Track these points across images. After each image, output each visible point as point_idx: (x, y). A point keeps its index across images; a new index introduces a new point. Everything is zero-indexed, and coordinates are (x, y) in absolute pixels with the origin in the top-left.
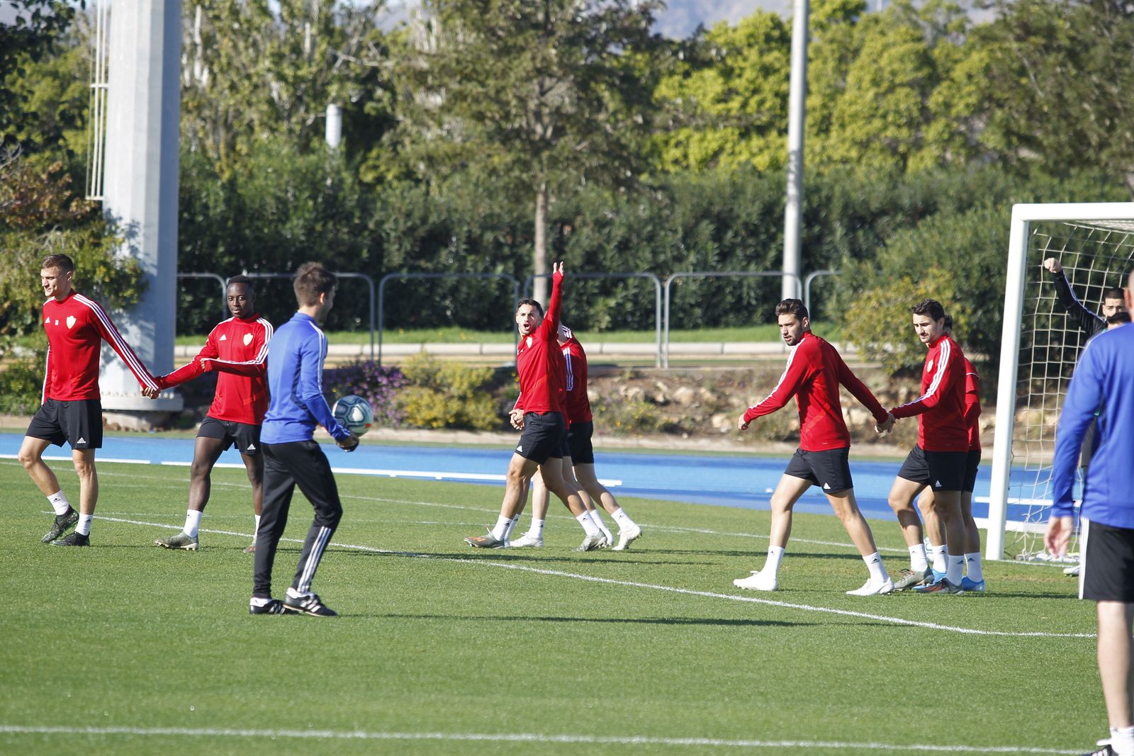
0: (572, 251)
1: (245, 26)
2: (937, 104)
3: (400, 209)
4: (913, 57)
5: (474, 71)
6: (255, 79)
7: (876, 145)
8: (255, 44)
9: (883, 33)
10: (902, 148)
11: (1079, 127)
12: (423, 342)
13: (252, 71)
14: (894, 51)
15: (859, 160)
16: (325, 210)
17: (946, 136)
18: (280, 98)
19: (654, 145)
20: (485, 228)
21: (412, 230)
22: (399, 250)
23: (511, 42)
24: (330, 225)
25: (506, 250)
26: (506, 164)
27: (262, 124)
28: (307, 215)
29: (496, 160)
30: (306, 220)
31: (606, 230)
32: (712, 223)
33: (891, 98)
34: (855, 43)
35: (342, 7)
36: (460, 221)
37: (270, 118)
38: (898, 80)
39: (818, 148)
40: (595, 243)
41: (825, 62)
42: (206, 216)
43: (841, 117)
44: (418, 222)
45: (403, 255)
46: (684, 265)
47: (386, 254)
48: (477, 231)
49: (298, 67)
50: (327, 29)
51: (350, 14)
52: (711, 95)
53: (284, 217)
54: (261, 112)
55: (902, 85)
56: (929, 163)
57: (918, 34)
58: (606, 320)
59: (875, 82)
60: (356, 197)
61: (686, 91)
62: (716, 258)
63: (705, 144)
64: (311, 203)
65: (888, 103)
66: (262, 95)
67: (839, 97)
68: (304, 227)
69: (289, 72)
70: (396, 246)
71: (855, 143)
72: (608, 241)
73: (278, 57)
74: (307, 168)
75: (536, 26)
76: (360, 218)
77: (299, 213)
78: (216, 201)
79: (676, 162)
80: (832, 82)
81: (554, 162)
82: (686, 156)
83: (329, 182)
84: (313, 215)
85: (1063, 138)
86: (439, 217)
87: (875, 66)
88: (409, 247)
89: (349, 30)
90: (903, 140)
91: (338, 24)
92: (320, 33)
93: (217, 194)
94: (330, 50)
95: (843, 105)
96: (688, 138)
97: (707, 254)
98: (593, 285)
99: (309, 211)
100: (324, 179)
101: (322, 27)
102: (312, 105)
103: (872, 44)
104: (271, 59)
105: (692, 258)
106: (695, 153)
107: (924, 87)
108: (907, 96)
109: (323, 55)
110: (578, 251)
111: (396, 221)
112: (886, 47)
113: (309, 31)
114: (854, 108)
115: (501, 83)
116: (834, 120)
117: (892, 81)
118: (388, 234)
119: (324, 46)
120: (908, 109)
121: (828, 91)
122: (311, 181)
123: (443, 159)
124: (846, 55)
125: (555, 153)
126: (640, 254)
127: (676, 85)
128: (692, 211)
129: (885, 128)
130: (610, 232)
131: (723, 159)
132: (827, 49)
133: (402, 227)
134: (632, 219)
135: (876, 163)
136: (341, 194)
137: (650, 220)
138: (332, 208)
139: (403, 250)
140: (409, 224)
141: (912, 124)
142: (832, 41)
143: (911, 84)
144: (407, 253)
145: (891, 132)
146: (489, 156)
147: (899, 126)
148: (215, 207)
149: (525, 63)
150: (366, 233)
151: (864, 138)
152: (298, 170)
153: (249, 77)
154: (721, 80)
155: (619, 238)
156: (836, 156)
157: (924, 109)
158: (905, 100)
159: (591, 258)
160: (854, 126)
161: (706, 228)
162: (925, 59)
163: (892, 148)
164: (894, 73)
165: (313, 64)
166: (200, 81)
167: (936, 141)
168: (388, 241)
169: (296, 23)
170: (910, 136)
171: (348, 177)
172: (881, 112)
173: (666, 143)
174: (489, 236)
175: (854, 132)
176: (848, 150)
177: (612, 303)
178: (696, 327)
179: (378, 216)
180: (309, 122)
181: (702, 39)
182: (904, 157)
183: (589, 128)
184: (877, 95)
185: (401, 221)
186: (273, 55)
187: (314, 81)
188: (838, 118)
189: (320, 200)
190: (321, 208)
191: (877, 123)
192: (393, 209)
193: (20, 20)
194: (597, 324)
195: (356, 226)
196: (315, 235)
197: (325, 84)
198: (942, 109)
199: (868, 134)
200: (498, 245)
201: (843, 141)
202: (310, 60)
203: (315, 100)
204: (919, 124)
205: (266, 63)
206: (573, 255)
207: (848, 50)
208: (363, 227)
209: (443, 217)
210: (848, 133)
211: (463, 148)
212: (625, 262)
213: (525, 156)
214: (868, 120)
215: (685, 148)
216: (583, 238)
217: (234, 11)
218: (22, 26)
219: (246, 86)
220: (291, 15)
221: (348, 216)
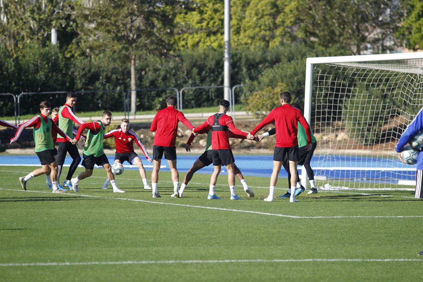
0: (145, 81)
2: (280, 22)
3: (80, 67)
4: (270, 4)
5: (106, 14)
6: (24, 20)
7: (257, 38)
8: (24, 7)
10: (267, 39)
11: (332, 29)
12: (91, 116)
13: (23, 17)
14: (263, 2)
15: (251, 44)
16: (52, 68)
17: (283, 33)
18: (34, 26)
19: (175, 39)
20: (112, 73)
21: (85, 75)
22: (80, 82)
23: (119, 3)
24: (54, 74)
25: (121, 81)
26: (119, 49)
27: (27, 37)
28: (45, 70)
29: (116, 47)
30: (45, 72)
31: (158, 73)
32: (197, 68)
33: (262, 20)
36: (103, 71)
37: (30, 34)
38: (265, 13)
39: (236, 40)
40: (154, 78)
41: (237, 7)
42: (7, 72)
43: (244, 28)
44: (87, 72)
45: (82, 84)
46: (187, 85)
47: (75, 84)
48: (109, 74)
49: (40, 15)
52: (196, 21)
53: (37, 71)
54: (27, 32)
55: (266, 15)
56: (277, 43)
58: (159, 106)
59: (256, 14)
60: (64, 63)
61: (186, 19)
62: (199, 82)
63: (194, 39)
64: (47, 66)
66: (27, 25)
67: (243, 20)
68: (44, 75)
69: (37, 17)
70: (79, 81)
71: (249, 37)
72: (159, 76)
73: (32, 11)
74: (45, 53)
76: (65, 71)
77: (42, 70)
78: (11, 66)
79: (183, 46)
80: (241, 15)
81: (137, 47)
82: (187, 44)
83: (53, 58)
84: (48, 70)
85: (326, 33)
86: (95, 70)
87: (256, 8)
88: (84, 81)
90: (267, 36)
92: (48, 2)
93: (11, 63)
94: (52, 8)
95: (245, 23)
96: (187, 37)
97: (195, 80)
98: (153, 93)
99: (46, 69)
100: (51, 56)
102: (46, 29)
104: (30, 12)
105: (190, 82)
106: (190, 42)
107: (274, 16)
108: (268, 19)
109: (50, 10)
110: (148, 81)
111: (79, 71)
112: (260, 1)
113: (44, 1)
114: (249, 24)
115: (116, 18)
116: (242, 29)
117: (262, 14)
118: (76, 77)
119: (50, 7)
120: (269, 24)
121: (239, 18)
122: (46, 57)
123: (96, 48)
125: (137, 44)
126: (171, 81)
127: (182, 17)
128: (190, 64)
129: (260, 31)
130: (159, 73)
131: (201, 44)
132: (238, 2)
133: (82, 73)
134: (167, 68)
135: (258, 44)
136: (58, 62)
137: (175, 68)
138: (55, 67)
139: (82, 82)
140: (84, 72)
141: (270, 29)
143: (270, 15)
144: (84, 83)
145: (263, 33)
146: (113, 46)
147: (266, 30)
148: (11, 68)
149: (125, 11)
150: (68, 76)
151: (253, 35)
152: (42, 53)
153: (22, 19)
154: (199, 15)
155: (163, 75)
156: (243, 42)
157: (274, 24)
158: (267, 20)
159: (153, 83)
160: (249, 31)
161: (195, 71)
162: (274, 5)
163: (263, 38)
164: (263, 11)
166: (3, 21)
167: (280, 35)
168: (76, 79)
170: (270, 34)
171: (60, 56)
172: (259, 25)
173: (179, 39)
174: (114, 76)
175: (249, 33)
176: (247, 40)
177: (161, 99)
178: (192, 107)
179: (72, 70)
180: (45, 35)
182: (268, 42)
183: (149, 34)
184: (258, 19)
185: (81, 71)
186: (30, 10)
187: (47, 20)
189: (50, 64)
190: (50, 67)
191: (257, 29)
192: (78, 67)
194: (155, 108)
195: (64, 74)
196: (49, 78)
197: (51, 21)
198: (281, 23)
199: (254, 34)
200: (118, 79)
201: (245, 37)
202: (44, 13)
203: (47, 27)
204: (273, 29)
205: (28, 14)
206: (146, 83)
207: (245, 2)
208: (66, 74)
209: (97, 70)
210: (247, 33)
211: (103, 44)
212: (165, 84)
213: (127, 46)
214: (254, 28)
215: (186, 41)
216: (150, 76)
219: (21, 22)
221: (61, 70)
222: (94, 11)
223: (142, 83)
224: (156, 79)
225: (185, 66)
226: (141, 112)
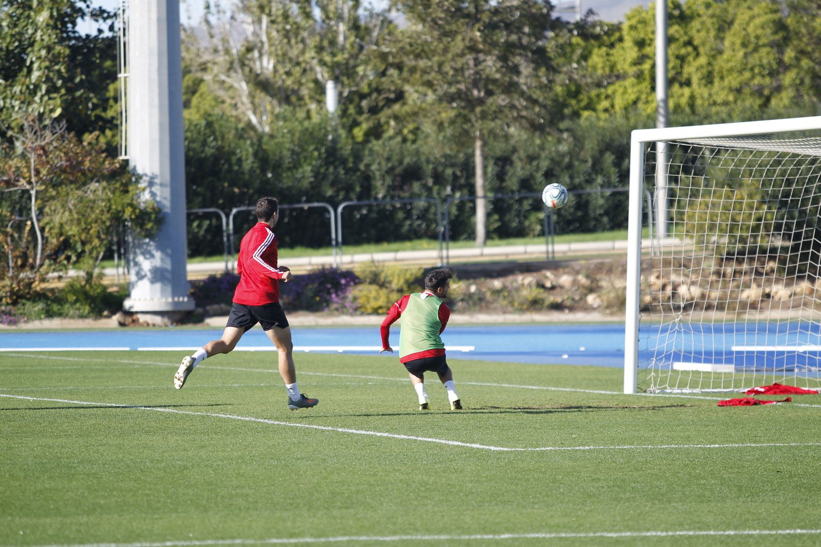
0: (510, 179)
1: (295, 26)
2: (790, 58)
3: (382, 155)
4: (771, 25)
5: (423, 50)
6: (303, 65)
7: (746, 90)
8: (303, 41)
9: (750, 8)
10: (766, 92)
12: (397, 251)
13: (301, 59)
14: (758, 21)
15: (735, 101)
16: (326, 158)
17: (798, 81)
18: (323, 76)
19: (590, 98)
20: (446, 166)
21: (390, 171)
22: (383, 184)
23: (447, 28)
24: (331, 169)
25: (462, 181)
26: (450, 119)
27: (311, 98)
28: (314, 163)
29: (444, 115)
30: (313, 166)
31: (535, 163)
32: (613, 153)
33: (756, 55)
34: (730, 17)
35: (366, 9)
36: (428, 161)
37: (316, 93)
38: (761, 42)
39: (706, 95)
40: (528, 173)
41: (708, 31)
42: (240, 166)
43: (721, 72)
44: (397, 164)
45: (386, 189)
46: (594, 185)
47: (373, 188)
48: (440, 169)
49: (334, 55)
50: (355, 26)
51: (372, 15)
52: (629, 60)
53: (296, 165)
54: (309, 89)
55: (764, 45)
56: (786, 101)
57: (775, 7)
58: (538, 228)
59: (744, 45)
60: (349, 147)
61: (612, 58)
62: (617, 180)
63: (627, 96)
64: (316, 154)
65: (753, 60)
66: (310, 76)
67: (719, 58)
68: (312, 171)
69: (328, 59)
70: (381, 182)
71: (731, 90)
72: (537, 170)
73: (320, 49)
74: (313, 129)
75: (468, 16)
76: (353, 163)
77: (308, 161)
78: (247, 155)
79: (606, 110)
80: (714, 46)
81: (484, 116)
82: (613, 106)
83: (330, 137)
84: (319, 162)
86: (411, 160)
87: (743, 33)
88: (391, 183)
89: (371, 25)
90: (767, 86)
91: (362, 23)
92: (349, 29)
93: (247, 150)
94: (358, 40)
95: (721, 63)
96: (614, 93)
97: (609, 177)
98: (526, 205)
99: (316, 160)
100: (326, 135)
101: (351, 24)
102: (347, 82)
103: (742, 16)
104: (315, 50)
105: (600, 180)
106: (619, 102)
107: (780, 46)
108: (768, 53)
109: (352, 45)
110: (515, 180)
111: (379, 164)
112: (752, 18)
113: (342, 27)
114: (730, 64)
115: (443, 59)
116: (715, 74)
117: (757, 43)
118: (374, 174)
119: (352, 39)
120: (769, 63)
121: (713, 53)
122: (313, 137)
123: (405, 118)
124: (724, 25)
125: (485, 108)
126: (561, 179)
127: (604, 54)
128: (598, 145)
129: (753, 77)
130: (538, 164)
132: (709, 22)
133: (385, 166)
134: (554, 154)
136: (339, 146)
137: (570, 153)
138: (332, 155)
139: (386, 184)
140: (390, 165)
141: (772, 74)
142: (713, 16)
143: (772, 45)
144: (391, 188)
145: (757, 81)
146: (439, 113)
147: (763, 76)
148: (247, 159)
149: (458, 44)
150: (358, 174)
151: (738, 86)
152: (307, 129)
153: (298, 64)
154: (636, 49)
155: (545, 169)
156: (719, 100)
157: (780, 62)
158: (766, 56)
159: (526, 184)
160: (730, 78)
161: (609, 158)
162: (780, 26)
163: (759, 92)
164: (757, 37)
165: (346, 52)
166: (267, 69)
167: (791, 85)
168: (374, 179)
169: (333, 23)
170: (772, 83)
171: (343, 133)
172: (749, 66)
173: (598, 96)
174: (449, 171)
175: (730, 82)
176: (727, 95)
177: (541, 215)
178: (604, 230)
179: (367, 160)
180: (345, 94)
181: (591, 19)
182: (768, 100)
183: (510, 88)
184: (746, 55)
185: (384, 163)
186: (316, 47)
187: (347, 64)
188: (718, 73)
189: (323, 150)
190: (324, 156)
191: (747, 75)
192: (378, 155)
193: (100, 31)
194: (532, 232)
195: (351, 169)
196: (321, 176)
197: (355, 66)
198: (794, 62)
199: (740, 83)
200: (455, 177)
201: (723, 89)
202: (343, 49)
203: (348, 78)
204: (778, 73)
205: (310, 54)
206: (512, 183)
207: (725, 22)
208: (355, 169)
209: (415, 159)
210: (726, 82)
211: (420, 108)
213: (466, 112)
214: (741, 72)
215: (612, 100)
216: (519, 170)
217: (286, 16)
218: (101, 36)
219: (297, 71)
220: (328, 17)
221: (344, 162)
222: (400, 45)
223: (504, 184)
224: (532, 176)
225: (591, 147)
226: (497, 242)
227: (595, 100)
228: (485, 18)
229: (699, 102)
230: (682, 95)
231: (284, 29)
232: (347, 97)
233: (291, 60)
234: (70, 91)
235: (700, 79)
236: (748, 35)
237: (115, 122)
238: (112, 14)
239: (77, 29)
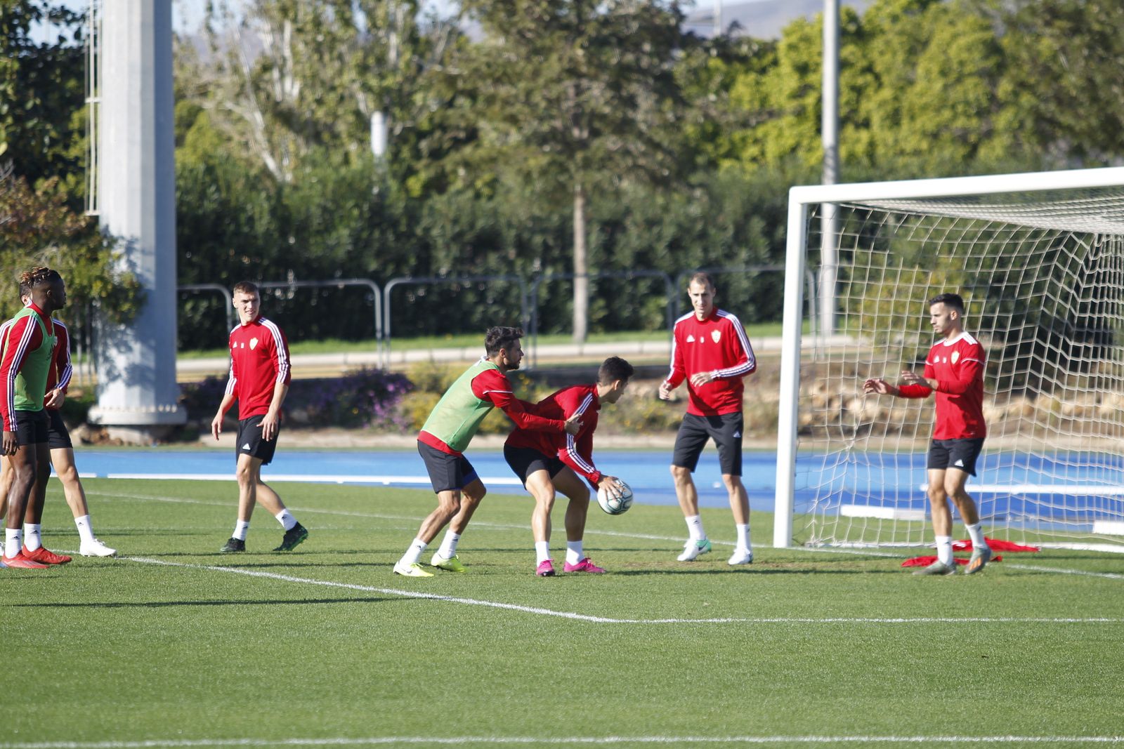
0: (621, 251)
1: (329, 38)
2: (1006, 92)
3: (447, 215)
4: (981, 47)
5: (505, 74)
6: (340, 91)
7: (946, 135)
8: (340, 57)
9: (952, 23)
10: (973, 138)
11: (1110, 111)
12: (464, 347)
13: (337, 82)
14: (962, 41)
15: (930, 150)
16: (371, 218)
17: (1016, 125)
18: (367, 106)
19: (732, 143)
20: (533, 232)
21: (457, 237)
22: (447, 256)
23: (539, 43)
24: (377, 234)
25: (556, 253)
26: (541, 167)
27: (351, 136)
28: (353, 224)
29: (532, 162)
30: (352, 229)
31: (656, 230)
32: (763, 217)
33: (959, 88)
34: (924, 35)
35: (427, 15)
36: (510, 225)
37: (357, 129)
38: (966, 70)
39: (890, 140)
40: (645, 244)
41: (894, 53)
42: (252, 228)
43: (911, 110)
44: (467, 228)
45: (451, 263)
46: (736, 262)
47: (433, 261)
48: (526, 235)
49: (382, 77)
50: (412, 38)
51: (435, 24)
52: (787, 91)
53: (328, 228)
54: (348, 123)
55: (971, 74)
56: (999, 151)
57: (987, 22)
58: (659, 319)
59: (943, 73)
60: (402, 204)
61: (763, 89)
62: (767, 256)
63: (783, 142)
64: (356, 212)
65: (956, 94)
66: (349, 106)
67: (909, 90)
68: (350, 235)
69: (373, 82)
70: (444, 253)
71: (924, 134)
72: (659, 237)
73: (363, 69)
74: (352, 178)
75: (567, 27)
76: (407, 226)
77: (345, 222)
78: (261, 213)
79: (754, 159)
80: (902, 75)
81: (587, 164)
82: (763, 153)
83: (376, 190)
84: (360, 224)
85: (1094, 122)
86: (486, 222)
87: (943, 58)
88: (458, 254)
89: (433, 38)
90: (973, 130)
91: (422, 34)
92: (404, 43)
93: (262, 206)
94: (416, 58)
95: (912, 97)
97: (757, 250)
98: (643, 287)
99: (356, 220)
100: (370, 187)
101: (407, 34)
102: (398, 115)
103: (942, 34)
104: (356, 70)
105: (744, 254)
106: (772, 149)
107: (992, 76)
108: (976, 85)
109: (408, 64)
110: (628, 252)
111: (443, 227)
112: (955, 37)
113: (394, 40)
114: (924, 100)
115: (531, 85)
116: (904, 112)
117: (960, 71)
118: (435, 241)
119: (408, 55)
120: (977, 99)
121: (901, 84)
122: (353, 189)
124: (916, 46)
125: (589, 153)
126: (691, 253)
128: (743, 207)
129: (955, 117)
130: (660, 231)
131: (801, 153)
132: (896, 41)
133: (450, 230)
134: (682, 219)
135: (947, 153)
136: (388, 202)
137: (702, 217)
138: (378, 215)
139: (451, 256)
140: (457, 229)
141: (982, 113)
142: (901, 33)
143: (982, 74)
144: (458, 261)
145: (960, 123)
146: (526, 159)
147: (969, 117)
148: (261, 218)
149: (553, 66)
150: (414, 241)
151: (935, 129)
152: (344, 179)
153: (333, 88)
154: (796, 76)
155: (669, 238)
156: (908, 148)
157: (992, 98)
158: (973, 89)
159: (643, 258)
160: (924, 118)
161: (757, 225)
162: (993, 48)
163: (963, 138)
164: (962, 63)
165: (399, 73)
166: (290, 95)
167: (1006, 130)
168: (435, 247)
169: (381, 33)
170: (980, 126)
171: (393, 184)
172: (951, 103)
173: (744, 139)
174: (538, 239)
175: (924, 124)
176: (920, 141)
177: (664, 302)
179: (425, 222)
180: (398, 130)
181: (735, 34)
182: (974, 149)
183: (624, 127)
184: (946, 87)
185: (449, 227)
186: (358, 66)
187: (400, 90)
188: (908, 111)
189: (366, 207)
190: (367, 215)
191: (947, 114)
192: (441, 215)
193: (62, 39)
194: (649, 324)
195: (403, 234)
196: (362, 244)
197: (411, 94)
198: (1010, 98)
199: (937, 125)
200: (546, 247)
201: (914, 133)
202: (395, 70)
203: (402, 109)
204: (989, 112)
205: (350, 75)
206: (624, 256)
207: (917, 41)
208: (410, 234)
209: (491, 222)
210: (918, 124)
211: (500, 152)
212: (676, 261)
213: (562, 158)
214: (938, 110)
215: (763, 145)
216: (633, 239)
217: (317, 23)
218: (64, 45)
219: (332, 98)
220: (375, 26)
221: (394, 224)
222: (474, 65)
223: (614, 259)
224: (651, 249)
225: (732, 208)
226: (602, 336)
227: (740, 145)
228: (591, 30)
229: (880, 150)
230: (858, 141)
231: (314, 40)
232: (400, 136)
233: (323, 83)
234: (19, 120)
235: (883, 120)
236: (948, 60)
237: (80, 164)
238: (78, 16)
239: (30, 35)
